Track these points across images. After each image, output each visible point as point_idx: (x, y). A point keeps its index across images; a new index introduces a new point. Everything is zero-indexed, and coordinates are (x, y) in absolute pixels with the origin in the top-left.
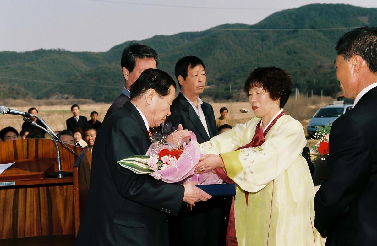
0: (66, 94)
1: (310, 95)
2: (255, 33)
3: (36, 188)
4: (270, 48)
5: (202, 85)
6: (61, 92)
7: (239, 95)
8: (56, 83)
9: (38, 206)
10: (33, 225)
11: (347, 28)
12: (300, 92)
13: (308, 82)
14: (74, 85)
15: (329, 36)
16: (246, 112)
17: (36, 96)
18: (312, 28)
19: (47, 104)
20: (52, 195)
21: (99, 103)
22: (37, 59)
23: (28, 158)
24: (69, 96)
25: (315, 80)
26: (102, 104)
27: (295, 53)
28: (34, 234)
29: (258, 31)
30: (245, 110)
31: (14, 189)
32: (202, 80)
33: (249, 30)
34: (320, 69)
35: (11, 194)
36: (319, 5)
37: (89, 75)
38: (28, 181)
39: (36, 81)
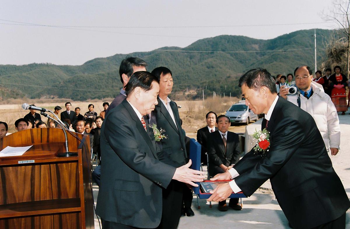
0: (52, 95)
1: (223, 96)
2: (185, 54)
3: (48, 165)
4: (196, 64)
5: (171, 88)
6: (49, 94)
7: (175, 96)
8: (45, 87)
9: (50, 178)
10: (47, 191)
11: (246, 52)
12: (216, 94)
13: (221, 87)
14: (59, 89)
15: (234, 57)
16: (180, 108)
17: (30, 96)
18: (223, 51)
19: (39, 102)
20: (60, 170)
21: (76, 102)
22: (31, 70)
23: (41, 142)
24: (55, 96)
25: (226, 86)
26: (79, 102)
27: (212, 67)
28: (47, 198)
29: (188, 52)
30: (179, 106)
31: (32, 166)
32: (170, 84)
33: (181, 51)
34: (229, 79)
35: (29, 169)
36: (227, 36)
37: (69, 82)
38: (44, 159)
39: (30, 86)
